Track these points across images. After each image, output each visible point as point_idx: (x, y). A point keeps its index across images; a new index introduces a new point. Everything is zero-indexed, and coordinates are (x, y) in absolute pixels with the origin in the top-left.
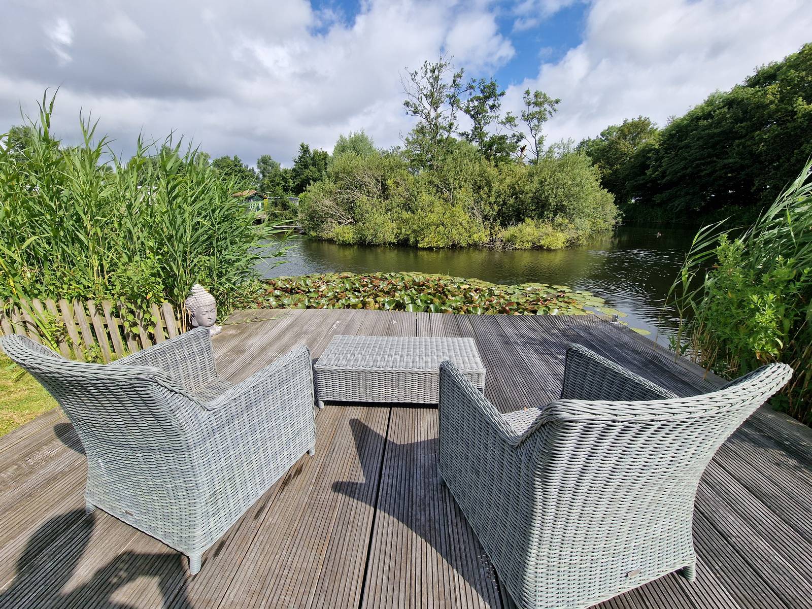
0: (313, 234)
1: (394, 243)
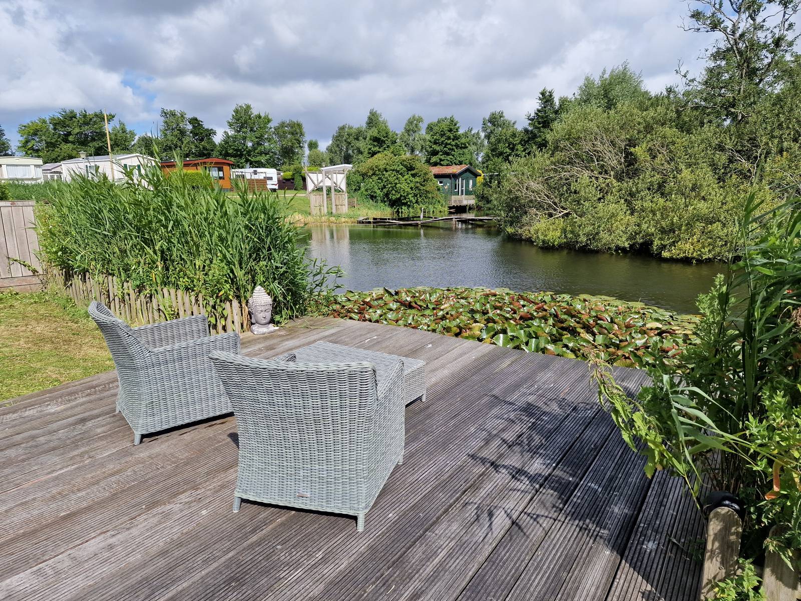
0: (510, 230)
1: (624, 250)
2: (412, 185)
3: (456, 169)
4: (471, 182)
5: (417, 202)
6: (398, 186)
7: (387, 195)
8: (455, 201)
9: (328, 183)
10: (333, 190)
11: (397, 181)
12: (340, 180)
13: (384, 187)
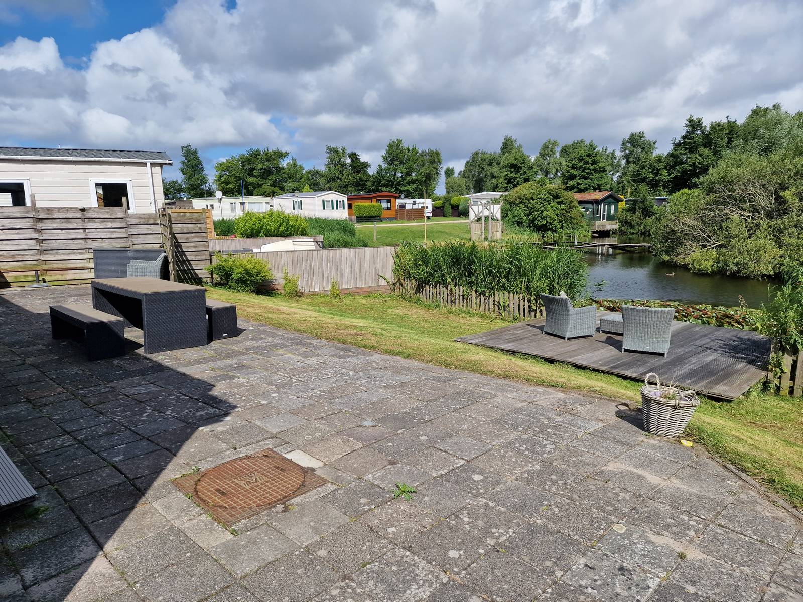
0: (666, 258)
2: (558, 212)
3: (598, 195)
4: (613, 207)
5: (562, 227)
6: (544, 213)
7: (533, 221)
8: (599, 226)
9: (486, 213)
10: (490, 219)
11: (542, 208)
12: (497, 210)
13: (530, 213)
